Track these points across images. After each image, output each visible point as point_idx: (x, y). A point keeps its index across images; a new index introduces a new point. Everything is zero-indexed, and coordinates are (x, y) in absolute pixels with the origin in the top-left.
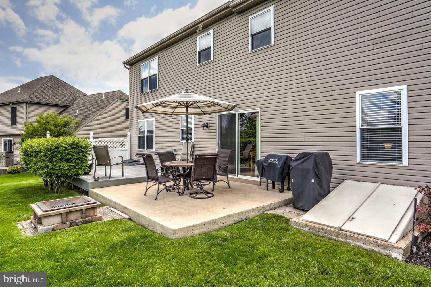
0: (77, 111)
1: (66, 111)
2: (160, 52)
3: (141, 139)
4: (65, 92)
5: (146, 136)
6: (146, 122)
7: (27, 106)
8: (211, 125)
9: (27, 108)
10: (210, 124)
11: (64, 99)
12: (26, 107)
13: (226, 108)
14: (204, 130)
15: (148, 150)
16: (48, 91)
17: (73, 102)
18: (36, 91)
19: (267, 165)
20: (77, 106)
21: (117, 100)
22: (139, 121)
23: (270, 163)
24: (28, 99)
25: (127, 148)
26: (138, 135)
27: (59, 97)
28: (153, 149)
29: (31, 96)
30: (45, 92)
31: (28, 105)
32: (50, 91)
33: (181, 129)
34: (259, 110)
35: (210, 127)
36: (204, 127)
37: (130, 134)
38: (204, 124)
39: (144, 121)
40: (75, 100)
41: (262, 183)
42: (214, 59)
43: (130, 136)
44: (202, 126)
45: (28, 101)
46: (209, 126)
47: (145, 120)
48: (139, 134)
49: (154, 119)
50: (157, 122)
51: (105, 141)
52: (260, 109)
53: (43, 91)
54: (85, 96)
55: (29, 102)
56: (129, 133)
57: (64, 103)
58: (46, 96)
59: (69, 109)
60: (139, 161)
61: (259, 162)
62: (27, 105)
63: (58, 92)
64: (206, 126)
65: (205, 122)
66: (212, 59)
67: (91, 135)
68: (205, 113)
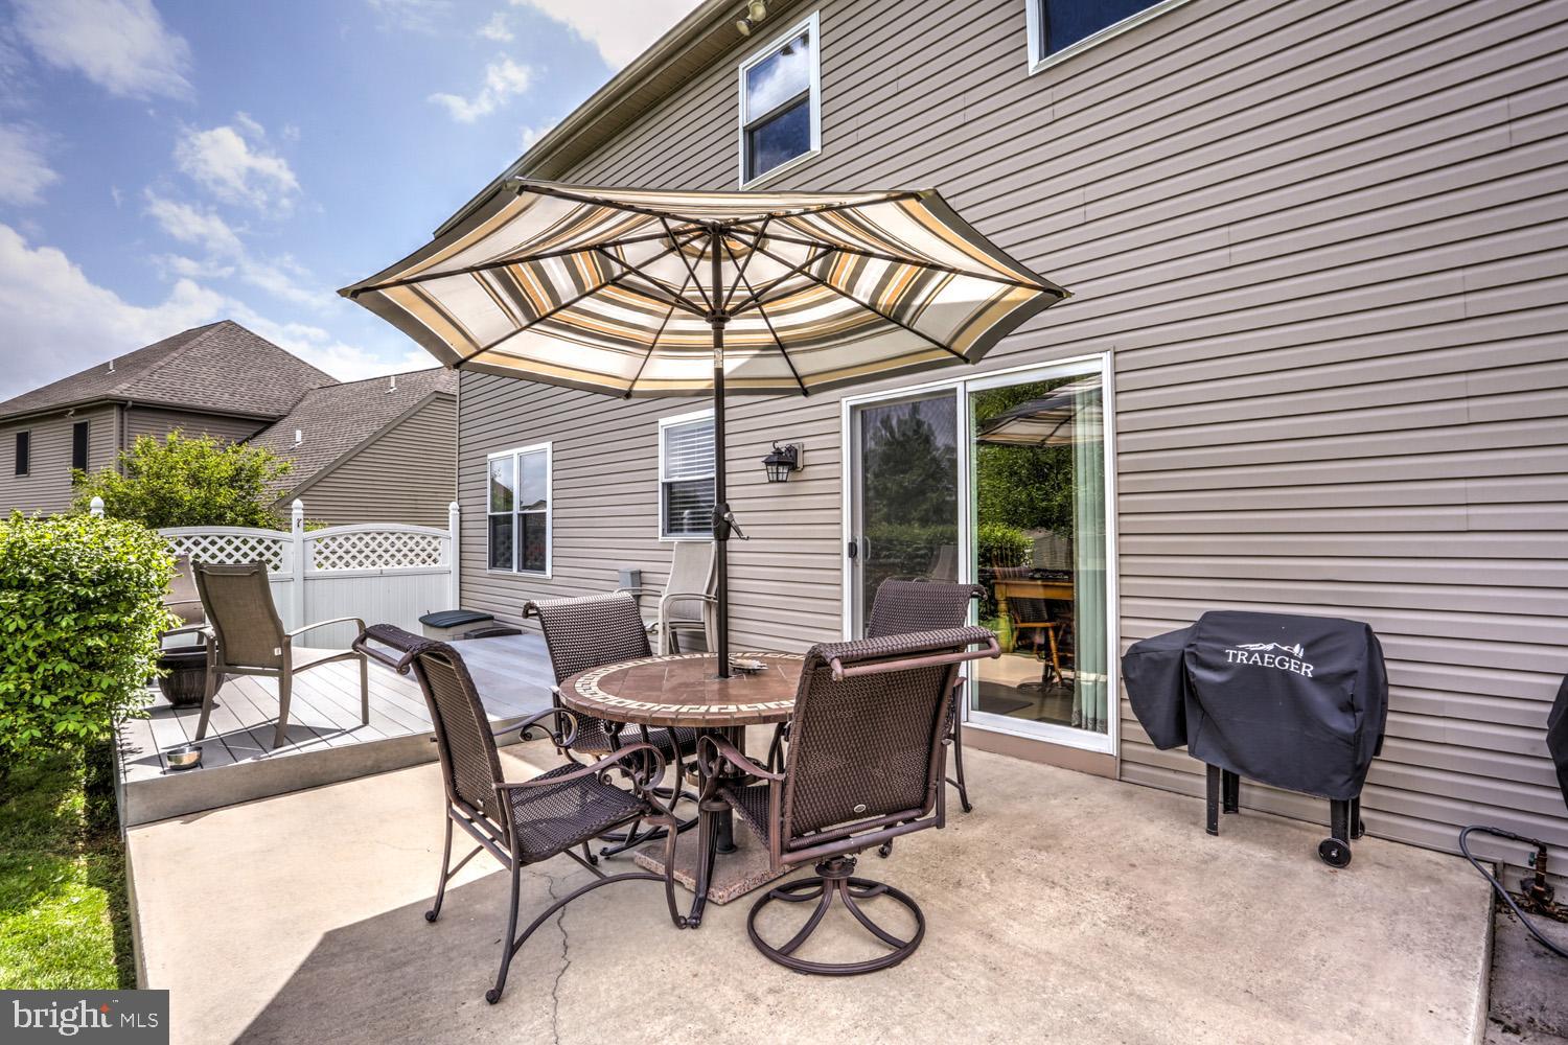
0: (299, 434)
1: (266, 434)
2: (576, 168)
3: (500, 526)
4: (268, 374)
5: (519, 515)
6: (516, 459)
7: (122, 418)
8: (810, 458)
9: (122, 423)
10: (806, 454)
11: (261, 396)
12: (119, 420)
13: (941, 346)
14: (778, 481)
15: (526, 574)
16: (204, 369)
17: (294, 406)
18: (161, 368)
19: (1228, 682)
20: (302, 418)
21: (435, 396)
22: (490, 456)
23: (1254, 671)
24: (126, 394)
25: (448, 565)
26: (489, 513)
27: (243, 389)
28: (542, 568)
29: (141, 384)
30: (194, 373)
31: (126, 414)
32: (214, 370)
33: (663, 484)
34: (1104, 364)
35: (807, 469)
36: (781, 469)
37: (460, 510)
38: (778, 452)
39: (511, 457)
40: (301, 400)
41: (1127, 767)
42: (822, 147)
43: (461, 518)
44: (768, 463)
45: (127, 401)
46: (800, 465)
47: (515, 452)
48: (493, 510)
49: (548, 445)
50: (559, 456)
51: (357, 536)
52: (1107, 357)
53: (188, 368)
54: (336, 388)
55: (130, 403)
56: (454, 505)
57: (260, 409)
58: (197, 386)
59: (274, 429)
60: (491, 618)
61: (1150, 660)
62: (122, 414)
63: (242, 375)
64: (785, 461)
65: (782, 445)
66: (815, 145)
67: (294, 512)
68: (809, 383)
